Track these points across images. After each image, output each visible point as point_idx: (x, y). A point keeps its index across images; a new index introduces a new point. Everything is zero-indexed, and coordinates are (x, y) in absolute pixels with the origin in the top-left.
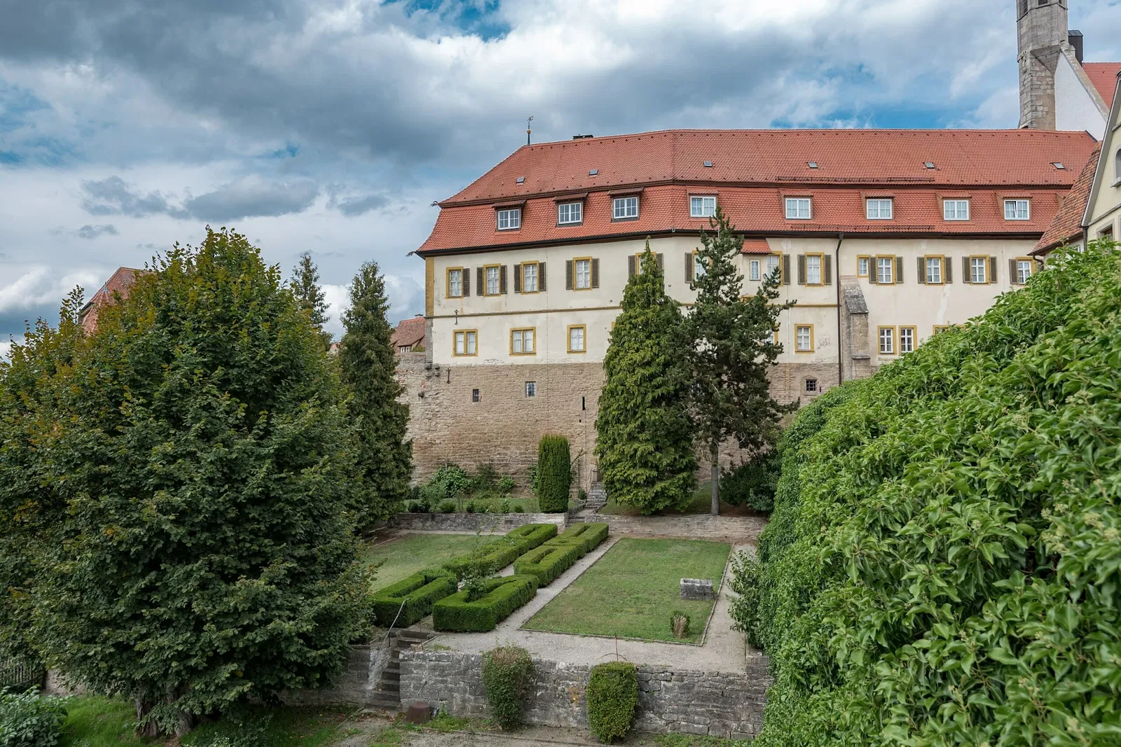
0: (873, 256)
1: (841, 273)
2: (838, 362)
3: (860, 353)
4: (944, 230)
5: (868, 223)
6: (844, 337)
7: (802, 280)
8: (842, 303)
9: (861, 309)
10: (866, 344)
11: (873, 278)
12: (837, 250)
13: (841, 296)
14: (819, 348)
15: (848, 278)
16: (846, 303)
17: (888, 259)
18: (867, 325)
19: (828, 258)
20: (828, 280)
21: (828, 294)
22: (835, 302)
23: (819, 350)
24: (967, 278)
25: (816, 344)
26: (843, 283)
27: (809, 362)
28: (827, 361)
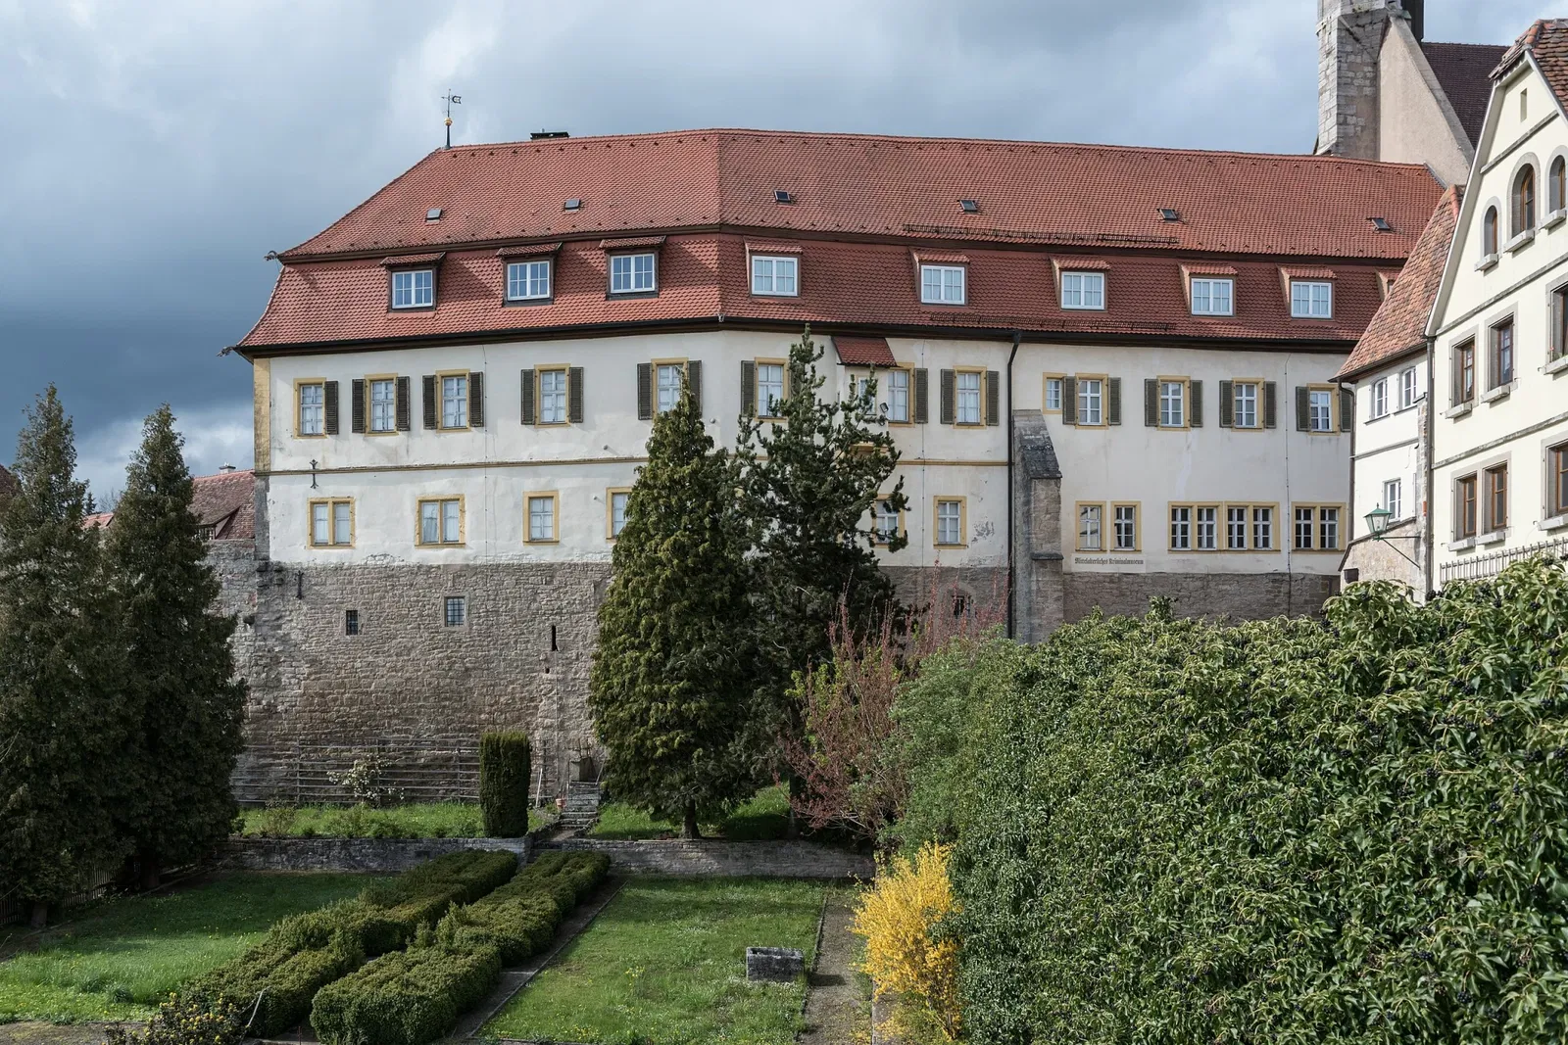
0: (1071, 374)
1: (1016, 406)
2: (1006, 564)
3: (1046, 548)
4: (1191, 332)
5: (1064, 316)
6: (1018, 521)
7: (948, 416)
8: (1017, 459)
9: (1047, 470)
10: (1056, 533)
11: (1070, 417)
12: (1010, 365)
13: (1017, 446)
14: (975, 540)
15: (1027, 413)
16: (1023, 459)
17: (1096, 381)
18: (1058, 500)
19: (993, 377)
20: (992, 419)
21: (991, 442)
22: (1004, 458)
23: (975, 544)
24: (1227, 419)
25: (971, 533)
26: (1019, 423)
27: (956, 565)
28: (988, 564)
